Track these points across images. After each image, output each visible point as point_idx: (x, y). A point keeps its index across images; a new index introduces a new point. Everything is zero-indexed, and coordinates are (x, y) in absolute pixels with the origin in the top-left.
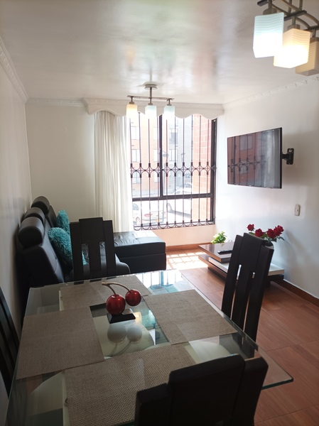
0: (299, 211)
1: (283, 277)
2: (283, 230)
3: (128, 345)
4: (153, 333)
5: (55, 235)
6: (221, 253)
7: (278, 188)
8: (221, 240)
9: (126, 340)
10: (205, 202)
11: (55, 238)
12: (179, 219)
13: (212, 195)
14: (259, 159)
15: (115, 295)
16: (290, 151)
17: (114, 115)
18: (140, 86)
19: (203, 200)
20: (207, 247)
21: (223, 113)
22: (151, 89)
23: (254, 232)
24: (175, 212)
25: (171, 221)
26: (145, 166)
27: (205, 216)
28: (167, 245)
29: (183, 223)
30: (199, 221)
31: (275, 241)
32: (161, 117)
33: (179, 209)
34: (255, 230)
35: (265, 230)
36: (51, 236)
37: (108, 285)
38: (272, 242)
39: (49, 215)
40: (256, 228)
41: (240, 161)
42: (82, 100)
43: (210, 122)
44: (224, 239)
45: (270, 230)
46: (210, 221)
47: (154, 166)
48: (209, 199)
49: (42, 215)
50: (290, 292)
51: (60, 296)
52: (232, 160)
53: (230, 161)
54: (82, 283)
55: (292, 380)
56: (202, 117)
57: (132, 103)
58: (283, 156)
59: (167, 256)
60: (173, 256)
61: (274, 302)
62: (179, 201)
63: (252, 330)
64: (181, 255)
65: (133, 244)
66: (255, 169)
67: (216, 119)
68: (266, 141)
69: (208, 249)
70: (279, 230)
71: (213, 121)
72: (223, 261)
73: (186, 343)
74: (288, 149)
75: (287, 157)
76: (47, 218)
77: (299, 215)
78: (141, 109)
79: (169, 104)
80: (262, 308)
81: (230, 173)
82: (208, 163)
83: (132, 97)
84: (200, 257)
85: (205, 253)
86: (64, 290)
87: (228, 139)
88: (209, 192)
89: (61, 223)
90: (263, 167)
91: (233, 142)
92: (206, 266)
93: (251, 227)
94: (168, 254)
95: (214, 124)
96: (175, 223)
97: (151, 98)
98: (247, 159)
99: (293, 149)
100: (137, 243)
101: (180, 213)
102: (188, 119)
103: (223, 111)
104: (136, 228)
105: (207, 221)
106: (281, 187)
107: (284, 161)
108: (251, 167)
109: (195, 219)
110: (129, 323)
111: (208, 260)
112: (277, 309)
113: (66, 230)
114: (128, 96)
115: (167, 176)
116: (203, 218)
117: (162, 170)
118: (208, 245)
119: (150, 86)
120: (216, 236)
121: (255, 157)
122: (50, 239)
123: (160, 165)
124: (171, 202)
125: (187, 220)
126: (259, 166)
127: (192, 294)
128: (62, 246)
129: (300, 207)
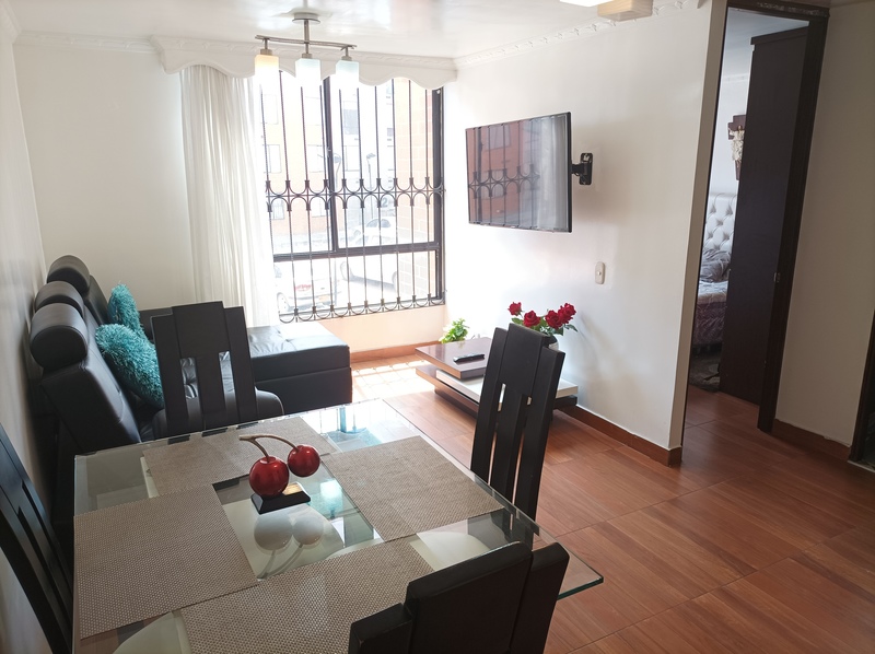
0: (603, 274)
1: (575, 400)
2: (574, 312)
3: (298, 552)
4: (339, 525)
5: (111, 340)
6: (460, 361)
7: (563, 230)
8: (458, 335)
9: (293, 543)
10: (425, 259)
11: (113, 347)
12: (374, 296)
13: (437, 245)
14: (526, 170)
15: (268, 458)
16: (586, 159)
17: (225, 76)
18: (283, 15)
19: (421, 256)
20: (431, 351)
21: (456, 77)
22: (306, 23)
23: (521, 317)
24: (365, 281)
25: (357, 301)
26: (298, 187)
27: (425, 288)
28: (351, 351)
29: (383, 303)
30: (414, 299)
31: (561, 332)
32: (326, 83)
33: (373, 275)
34: (523, 314)
35: (541, 313)
36: (105, 344)
37: (252, 440)
38: (556, 336)
39: (91, 298)
40: (525, 310)
41: (490, 176)
42: (149, 40)
43: (430, 94)
44: (464, 333)
45: (551, 313)
46: (436, 298)
47: (318, 185)
48: (433, 253)
49: (78, 298)
50: (588, 428)
51: (145, 468)
52: (475, 173)
53: (472, 176)
54: (187, 439)
55: (601, 581)
56: (413, 83)
57: (266, 52)
58: (573, 169)
59: (354, 373)
60: (363, 371)
61: (560, 448)
62: (373, 259)
63: (529, 503)
64: (380, 369)
65: (280, 351)
66: (519, 191)
67: (441, 89)
68: (538, 133)
69: (433, 354)
70: (567, 312)
71: (434, 92)
72: (466, 377)
73: (413, 536)
74: (583, 155)
75: (582, 171)
76: (87, 303)
77: (603, 283)
78: (287, 66)
79: (347, 58)
80: (544, 465)
81: (473, 201)
82: (427, 179)
83: (266, 39)
84: (419, 372)
85: (427, 363)
86: (151, 455)
87: (467, 131)
88: (432, 239)
89: (121, 314)
90: (533, 188)
91: (476, 137)
92: (431, 388)
93: (515, 309)
94: (357, 369)
95: (438, 99)
96: (366, 305)
97: (307, 43)
98: (505, 171)
99: (590, 155)
100: (289, 349)
101: (375, 283)
102: (384, 88)
103: (454, 73)
104: (283, 318)
105: (430, 298)
106: (570, 231)
107: (575, 178)
108: (512, 187)
109: (406, 296)
110: (299, 510)
111: (435, 377)
112: (565, 460)
113: (132, 328)
114: (259, 37)
115: (345, 206)
116: (422, 294)
117: (333, 194)
118: (434, 346)
119: (305, 17)
120: (449, 328)
121: (519, 169)
122: (101, 349)
123: (329, 183)
124: (356, 261)
125: (390, 297)
126: (527, 184)
127: (415, 445)
128: (130, 363)
129: (604, 266)
